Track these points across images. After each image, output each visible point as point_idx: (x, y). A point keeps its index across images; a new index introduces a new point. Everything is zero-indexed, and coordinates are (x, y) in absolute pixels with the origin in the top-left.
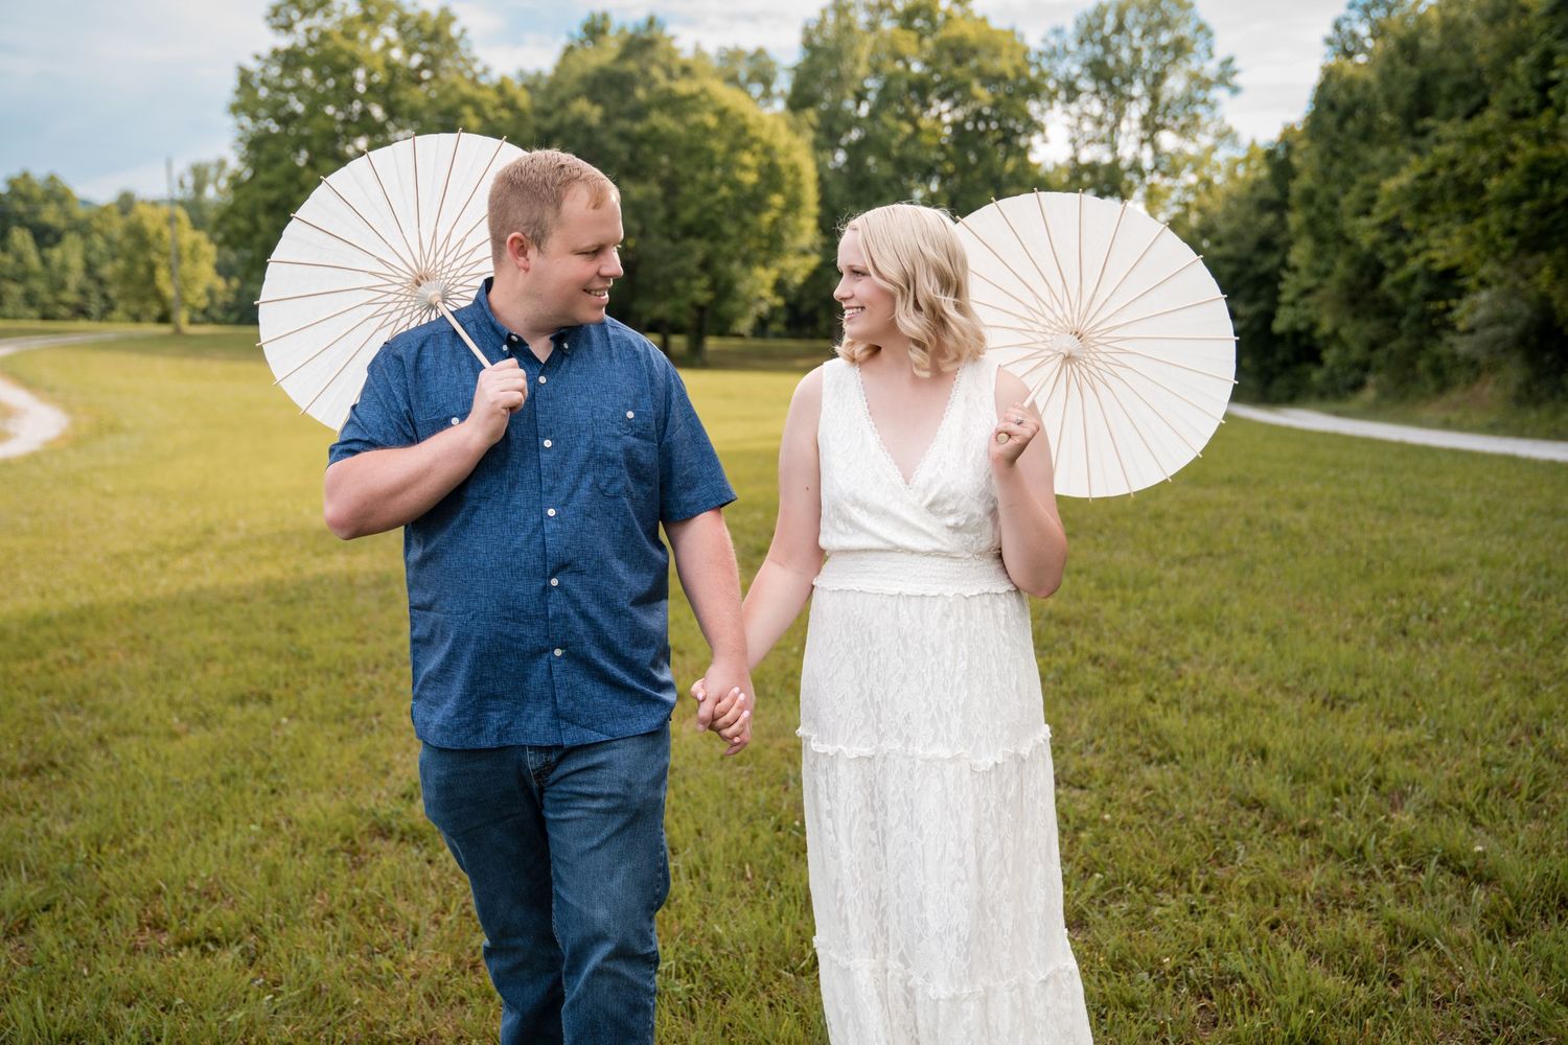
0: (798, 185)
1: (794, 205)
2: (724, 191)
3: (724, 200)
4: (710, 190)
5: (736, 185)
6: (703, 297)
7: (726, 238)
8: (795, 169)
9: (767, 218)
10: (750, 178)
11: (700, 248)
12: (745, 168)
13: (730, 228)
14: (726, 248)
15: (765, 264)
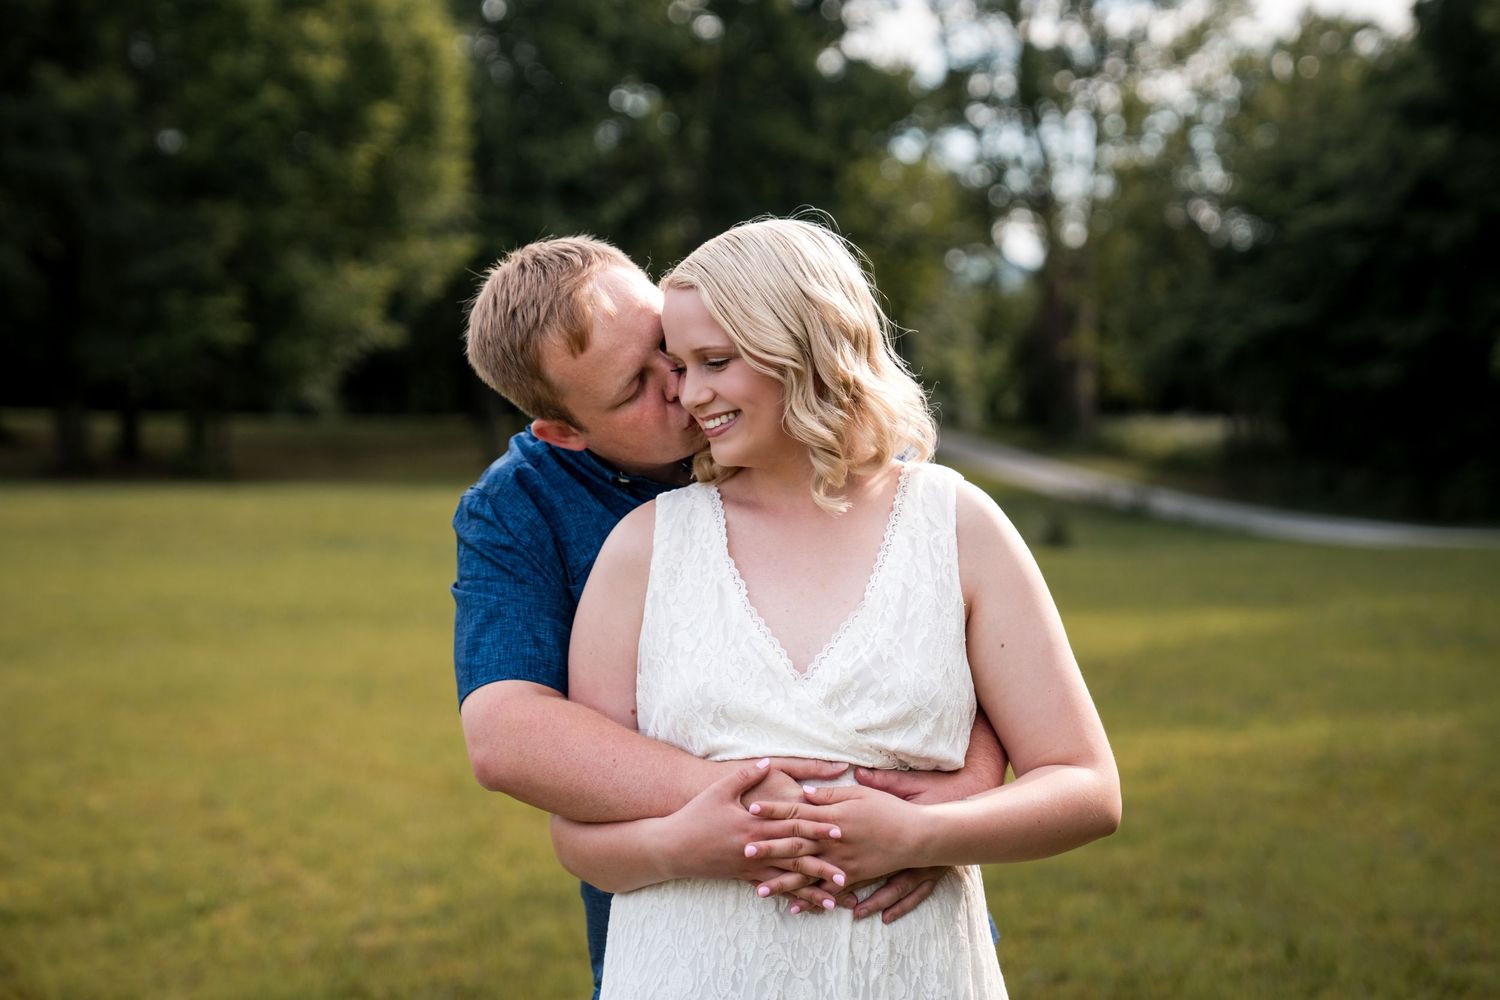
0: (427, 88)
1: (421, 127)
2: (272, 96)
3: (271, 116)
4: (243, 91)
5: (297, 84)
6: (232, 333)
7: (279, 199)
8: (423, 51)
9: (362, 157)
10: (327, 69)
11: (228, 223)
12: (314, 47)
13: (289, 177)
14: (282, 221)
15: (361, 253)
